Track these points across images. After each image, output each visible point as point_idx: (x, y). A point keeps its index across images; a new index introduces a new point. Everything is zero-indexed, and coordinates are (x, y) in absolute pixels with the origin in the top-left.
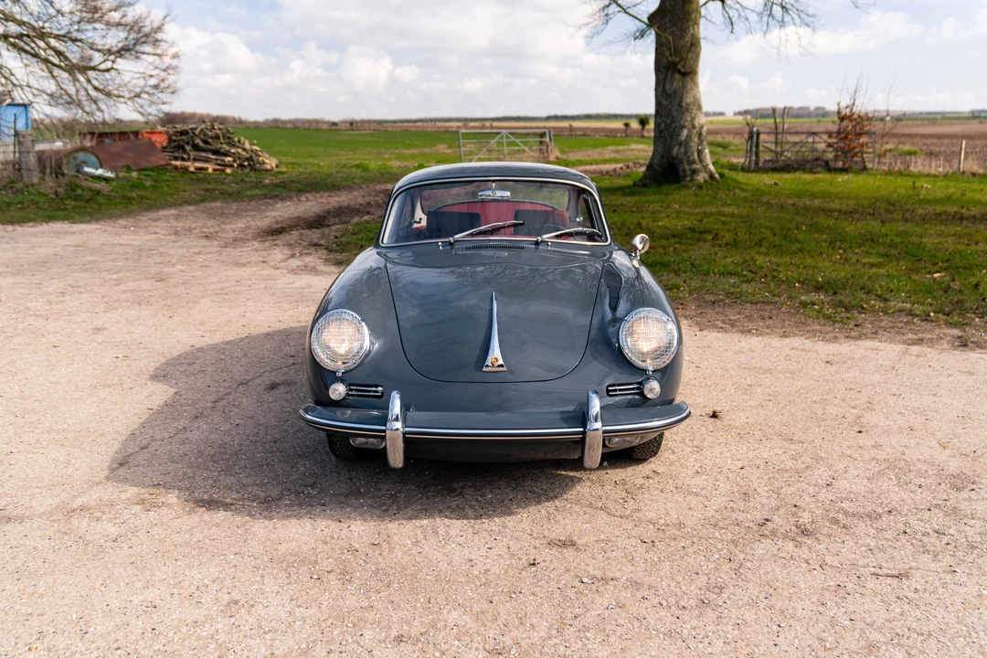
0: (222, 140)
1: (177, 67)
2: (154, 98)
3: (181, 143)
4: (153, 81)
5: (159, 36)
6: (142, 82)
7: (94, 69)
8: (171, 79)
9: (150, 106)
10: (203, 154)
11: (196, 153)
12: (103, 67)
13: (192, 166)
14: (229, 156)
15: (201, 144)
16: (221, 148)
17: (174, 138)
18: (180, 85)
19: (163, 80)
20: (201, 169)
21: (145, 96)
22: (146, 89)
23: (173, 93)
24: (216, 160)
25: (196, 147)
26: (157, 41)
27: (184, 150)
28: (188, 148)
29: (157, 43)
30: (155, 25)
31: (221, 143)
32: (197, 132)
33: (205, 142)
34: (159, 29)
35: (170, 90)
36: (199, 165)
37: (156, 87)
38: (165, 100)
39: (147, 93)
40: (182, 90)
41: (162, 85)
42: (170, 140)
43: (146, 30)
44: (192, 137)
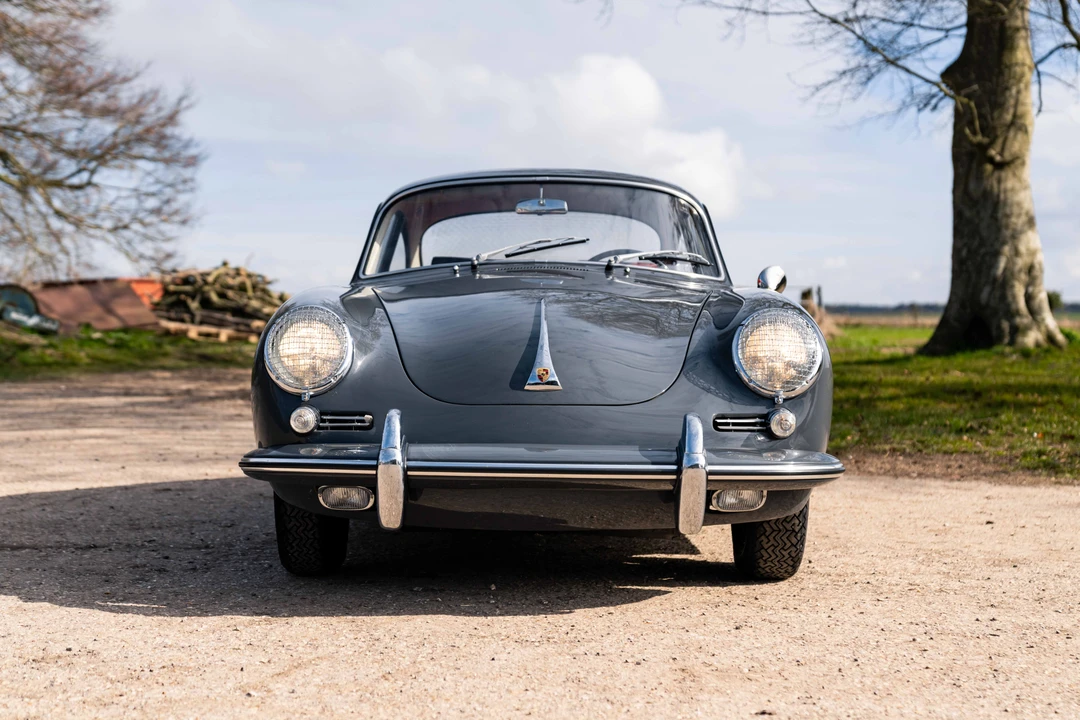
0: (250, 293)
1: (192, 180)
2: (151, 231)
3: (183, 297)
4: (152, 203)
5: (169, 131)
6: (133, 203)
7: (59, 184)
8: (183, 199)
9: (142, 242)
10: (218, 315)
11: (205, 313)
12: (75, 181)
13: (193, 332)
14: (259, 319)
15: (214, 297)
16: (246, 305)
17: (172, 288)
18: (195, 210)
19: (168, 202)
20: (208, 335)
21: (136, 226)
22: (141, 215)
23: (184, 222)
24: (237, 324)
25: (206, 303)
26: (163, 137)
27: (188, 310)
28: (194, 305)
29: (165, 142)
30: (164, 113)
31: (249, 298)
32: (210, 279)
33: (222, 295)
34: (172, 119)
35: (177, 218)
36: (206, 329)
37: (157, 211)
38: (169, 234)
39: (142, 222)
40: (199, 218)
41: (166, 209)
42: (166, 293)
43: (149, 120)
44: (201, 287)
